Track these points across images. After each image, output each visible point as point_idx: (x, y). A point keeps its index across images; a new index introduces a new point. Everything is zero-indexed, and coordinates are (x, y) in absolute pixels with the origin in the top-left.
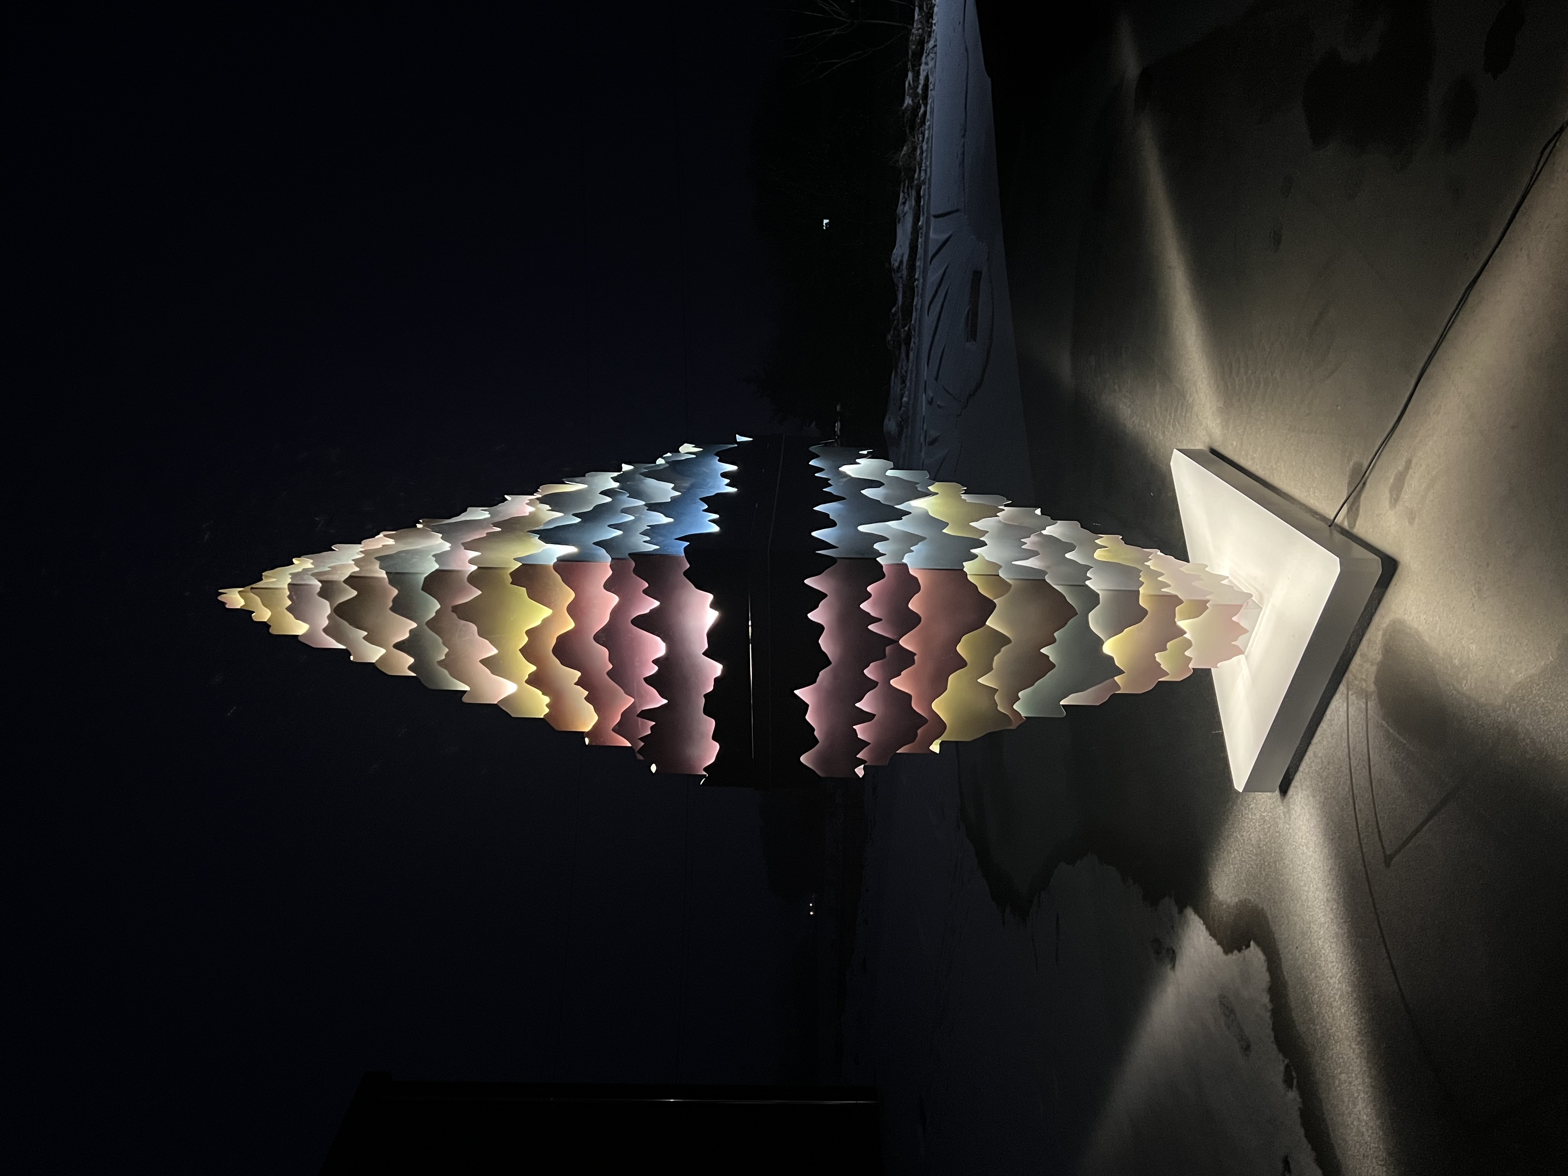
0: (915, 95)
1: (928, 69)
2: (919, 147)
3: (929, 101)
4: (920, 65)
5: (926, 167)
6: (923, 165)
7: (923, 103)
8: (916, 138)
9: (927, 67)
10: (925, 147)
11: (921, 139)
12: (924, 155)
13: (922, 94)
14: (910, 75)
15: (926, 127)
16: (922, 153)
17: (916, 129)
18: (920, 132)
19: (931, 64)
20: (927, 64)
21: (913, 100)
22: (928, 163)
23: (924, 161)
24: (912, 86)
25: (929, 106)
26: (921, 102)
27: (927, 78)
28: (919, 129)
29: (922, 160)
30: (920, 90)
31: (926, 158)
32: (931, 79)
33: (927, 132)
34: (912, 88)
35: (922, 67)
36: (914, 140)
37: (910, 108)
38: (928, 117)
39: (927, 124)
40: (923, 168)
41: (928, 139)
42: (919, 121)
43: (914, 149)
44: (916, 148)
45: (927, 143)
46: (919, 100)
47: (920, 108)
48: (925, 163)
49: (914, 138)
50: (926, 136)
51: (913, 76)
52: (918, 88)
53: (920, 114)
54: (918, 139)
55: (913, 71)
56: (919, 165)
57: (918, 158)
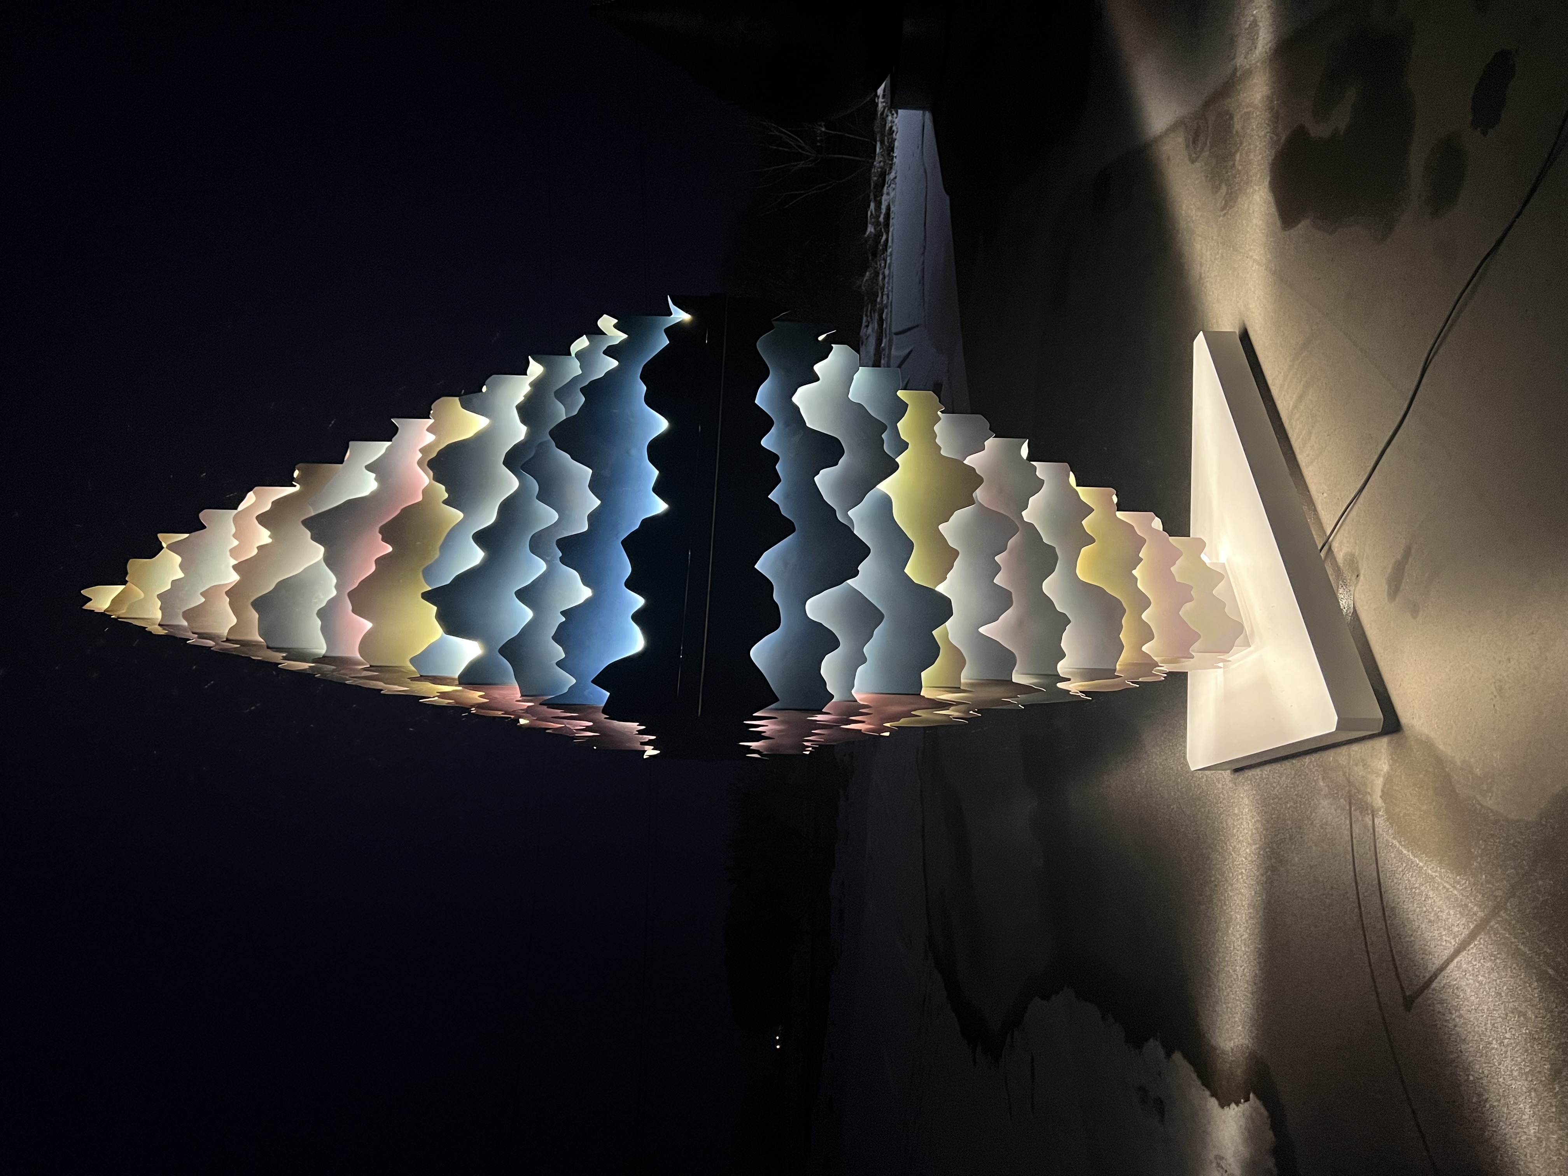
0: (877, 224)
1: (889, 199)
2: (881, 272)
3: (891, 230)
4: (882, 195)
5: (888, 291)
6: (885, 290)
7: (885, 231)
8: (878, 264)
9: (888, 197)
10: (887, 272)
11: (883, 265)
12: (886, 280)
13: (884, 222)
14: (872, 205)
15: (888, 254)
16: (884, 278)
17: (878, 256)
18: (882, 258)
19: (892, 194)
20: (888, 194)
21: (875, 229)
22: (890, 288)
23: (886, 286)
24: (874, 216)
25: (890, 234)
26: (883, 230)
27: (888, 208)
28: (881, 256)
29: (884, 285)
30: (881, 219)
31: (888, 283)
32: (892, 209)
33: (888, 258)
34: (874, 218)
35: (884, 197)
36: (876, 266)
37: (872, 236)
38: (890, 244)
39: (889, 250)
40: (886, 292)
41: (890, 264)
42: (881, 248)
43: (877, 275)
44: (879, 273)
45: (889, 268)
46: (881, 229)
47: (882, 236)
48: (887, 288)
49: (877, 264)
50: (888, 262)
51: (876, 205)
52: (879, 217)
53: (882, 241)
54: (880, 265)
55: (875, 201)
56: (881, 290)
57: (880, 283)
